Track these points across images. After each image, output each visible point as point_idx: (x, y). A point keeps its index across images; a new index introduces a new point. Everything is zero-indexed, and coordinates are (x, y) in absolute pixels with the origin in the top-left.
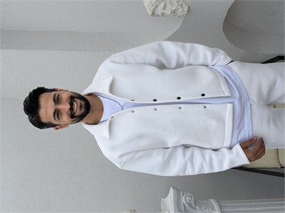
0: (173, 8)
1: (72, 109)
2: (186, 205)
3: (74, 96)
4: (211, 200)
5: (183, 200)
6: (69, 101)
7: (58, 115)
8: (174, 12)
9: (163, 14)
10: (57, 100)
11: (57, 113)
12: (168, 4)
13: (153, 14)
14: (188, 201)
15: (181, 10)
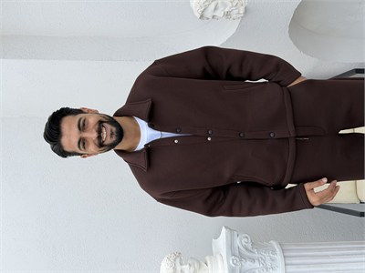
0: (226, 10)
1: (100, 137)
2: (241, 247)
3: (104, 120)
4: (272, 242)
5: (237, 242)
6: (97, 127)
7: (84, 144)
8: (227, 15)
9: (213, 17)
10: (82, 127)
11: (82, 142)
12: (219, 5)
13: (202, 17)
14: (244, 243)
15: (236, 11)
